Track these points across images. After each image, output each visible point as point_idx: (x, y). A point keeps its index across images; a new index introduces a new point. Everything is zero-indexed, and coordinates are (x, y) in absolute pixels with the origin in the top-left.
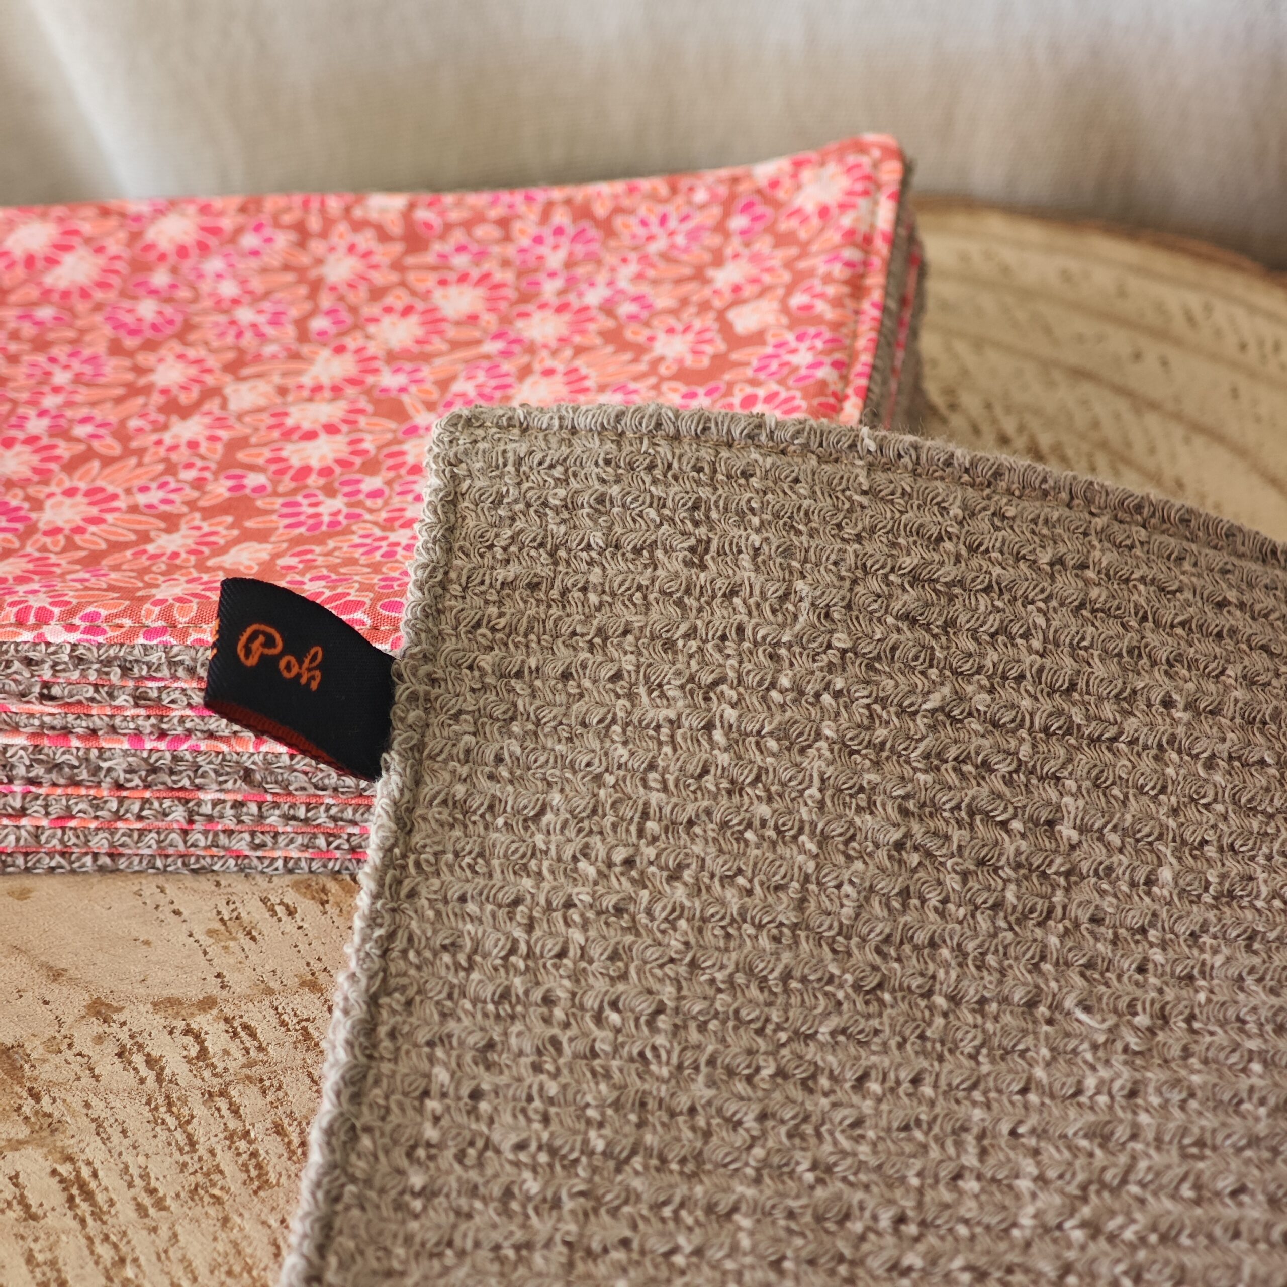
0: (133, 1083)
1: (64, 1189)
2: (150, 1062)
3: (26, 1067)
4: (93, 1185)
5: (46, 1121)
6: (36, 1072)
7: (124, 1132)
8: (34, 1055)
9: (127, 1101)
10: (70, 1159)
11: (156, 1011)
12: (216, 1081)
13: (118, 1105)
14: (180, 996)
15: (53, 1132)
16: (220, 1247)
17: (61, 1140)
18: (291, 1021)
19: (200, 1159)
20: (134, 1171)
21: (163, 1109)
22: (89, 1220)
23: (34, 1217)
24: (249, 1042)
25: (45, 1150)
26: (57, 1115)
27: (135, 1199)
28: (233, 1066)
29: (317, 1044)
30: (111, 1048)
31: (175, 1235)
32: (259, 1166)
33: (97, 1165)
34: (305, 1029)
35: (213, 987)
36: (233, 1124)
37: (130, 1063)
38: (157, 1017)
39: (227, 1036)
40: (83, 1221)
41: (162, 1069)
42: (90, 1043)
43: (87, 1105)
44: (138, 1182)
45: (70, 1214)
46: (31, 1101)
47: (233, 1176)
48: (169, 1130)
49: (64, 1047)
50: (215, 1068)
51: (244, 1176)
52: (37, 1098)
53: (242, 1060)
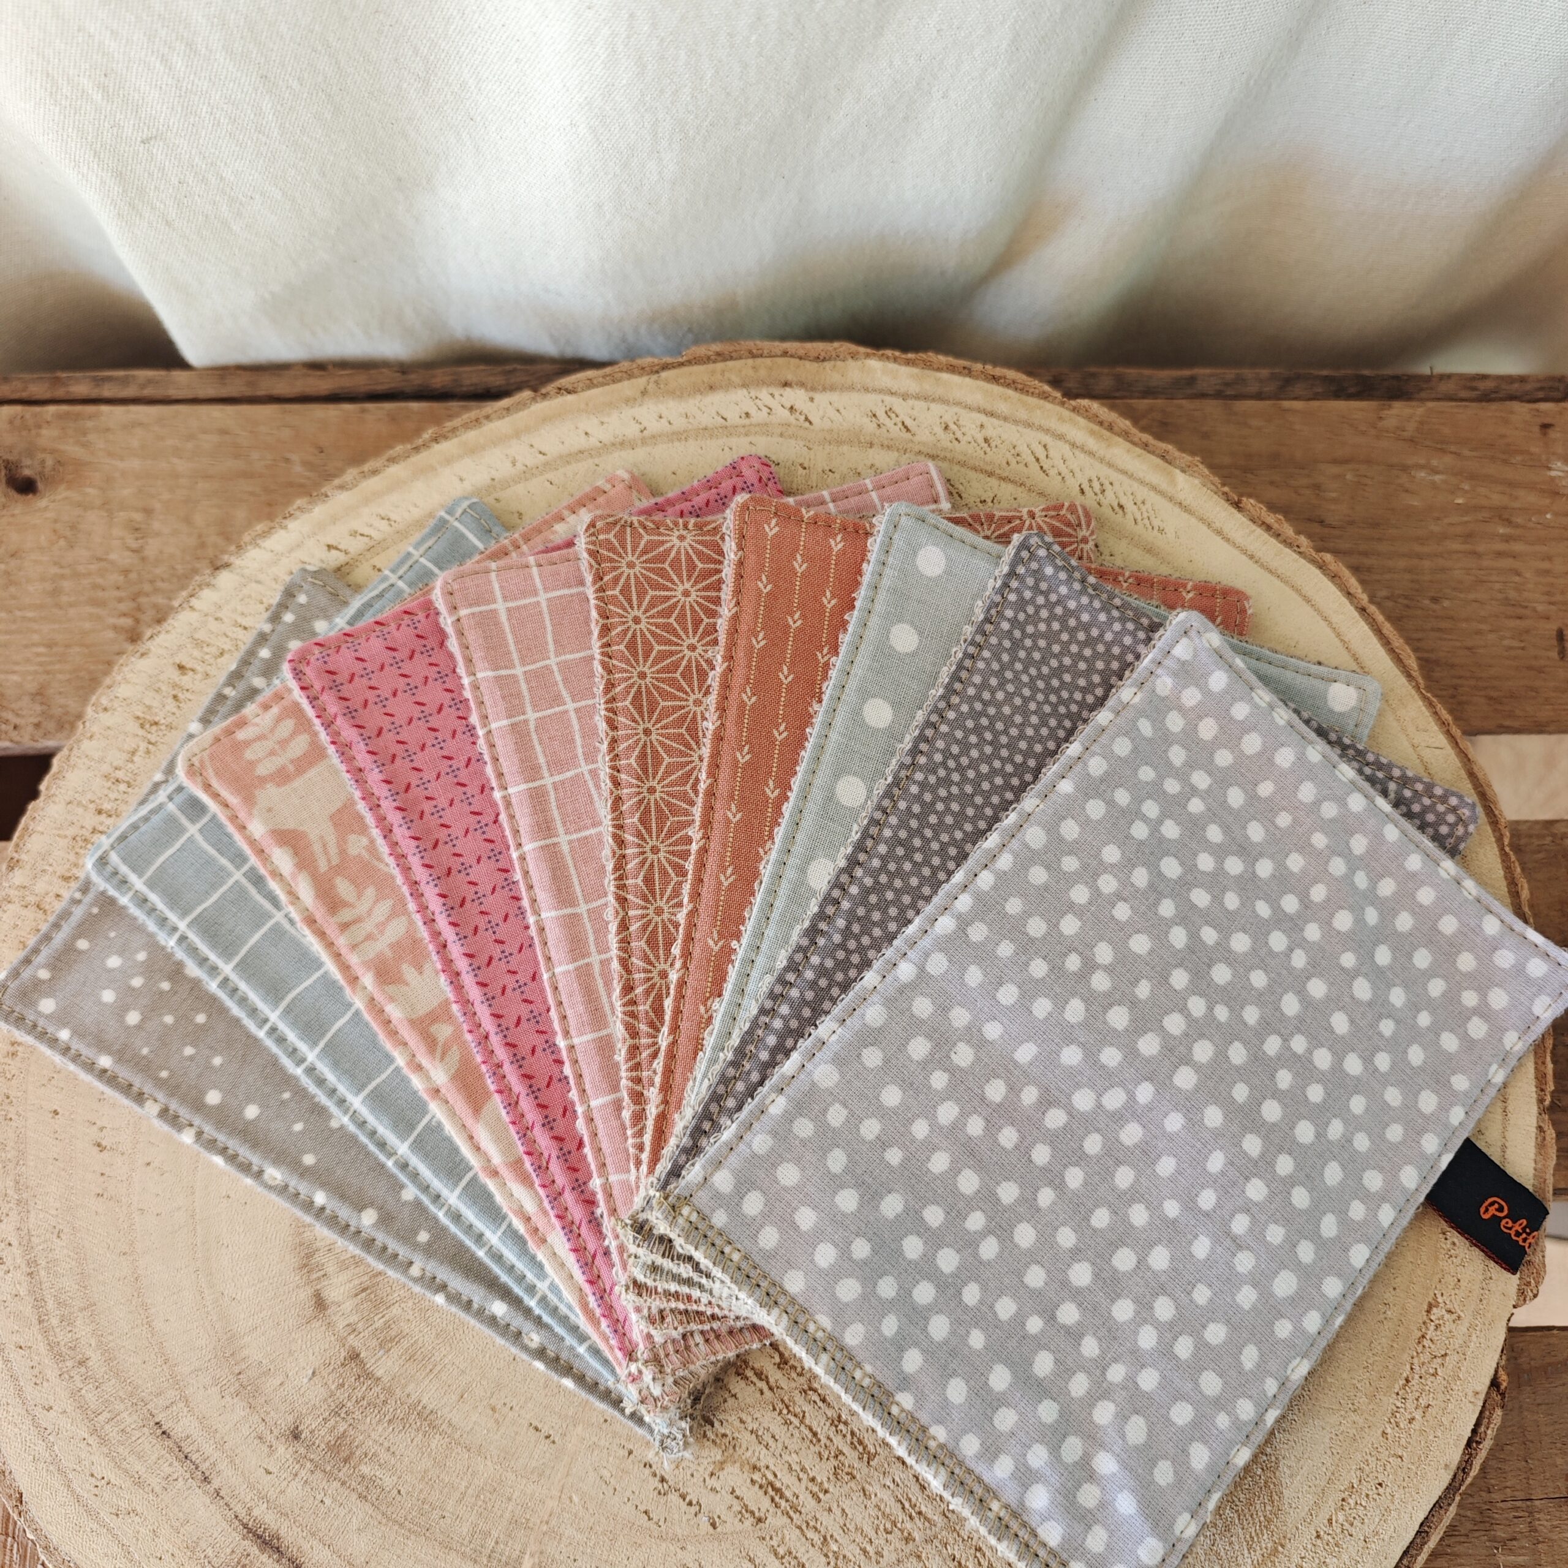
0: (758, 1395)
1: (766, 1493)
4: (778, 1485)
5: (724, 1440)
7: (773, 1437)
10: (755, 1468)
12: (802, 1380)
16: (873, 1512)
20: (794, 1467)
21: (785, 1411)
22: (791, 1513)
23: (760, 1520)
25: (738, 1465)
32: (860, 1442)
36: (830, 1413)
43: (742, 1421)
46: (708, 1427)
47: (851, 1456)
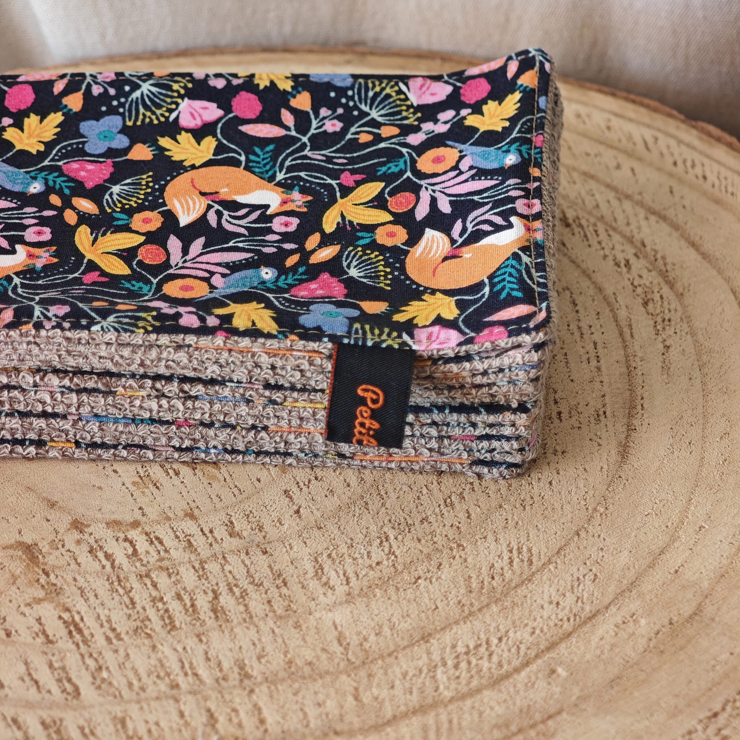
2: (108, 556)
3: (40, 557)
6: (46, 560)
8: (44, 550)
9: (96, 578)
11: (108, 528)
13: (92, 580)
14: (121, 519)
15: (58, 594)
17: (63, 599)
18: (182, 536)
19: (138, 612)
24: (159, 547)
26: (59, 584)
27: (104, 633)
28: (152, 560)
29: (196, 549)
30: (86, 548)
31: (128, 655)
33: (83, 614)
34: (189, 541)
35: (137, 514)
37: (96, 557)
38: (109, 531)
39: (147, 544)
40: (78, 645)
41: (114, 561)
42: (74, 545)
44: (105, 624)
45: (70, 641)
48: (120, 595)
49: (60, 546)
50: (142, 561)
51: (162, 623)
52: (47, 574)
53: (156, 557)
